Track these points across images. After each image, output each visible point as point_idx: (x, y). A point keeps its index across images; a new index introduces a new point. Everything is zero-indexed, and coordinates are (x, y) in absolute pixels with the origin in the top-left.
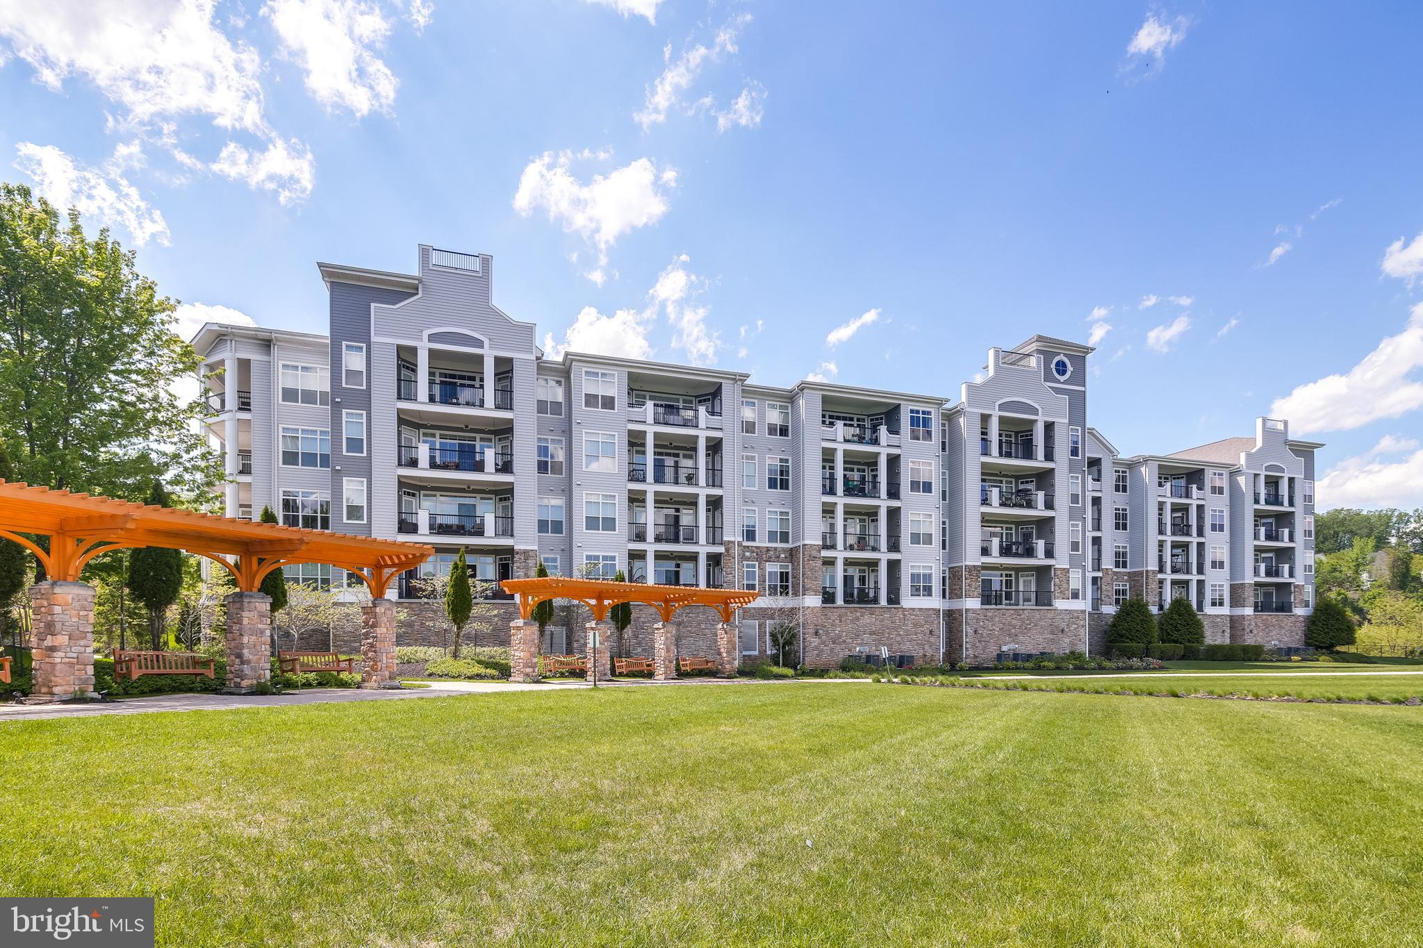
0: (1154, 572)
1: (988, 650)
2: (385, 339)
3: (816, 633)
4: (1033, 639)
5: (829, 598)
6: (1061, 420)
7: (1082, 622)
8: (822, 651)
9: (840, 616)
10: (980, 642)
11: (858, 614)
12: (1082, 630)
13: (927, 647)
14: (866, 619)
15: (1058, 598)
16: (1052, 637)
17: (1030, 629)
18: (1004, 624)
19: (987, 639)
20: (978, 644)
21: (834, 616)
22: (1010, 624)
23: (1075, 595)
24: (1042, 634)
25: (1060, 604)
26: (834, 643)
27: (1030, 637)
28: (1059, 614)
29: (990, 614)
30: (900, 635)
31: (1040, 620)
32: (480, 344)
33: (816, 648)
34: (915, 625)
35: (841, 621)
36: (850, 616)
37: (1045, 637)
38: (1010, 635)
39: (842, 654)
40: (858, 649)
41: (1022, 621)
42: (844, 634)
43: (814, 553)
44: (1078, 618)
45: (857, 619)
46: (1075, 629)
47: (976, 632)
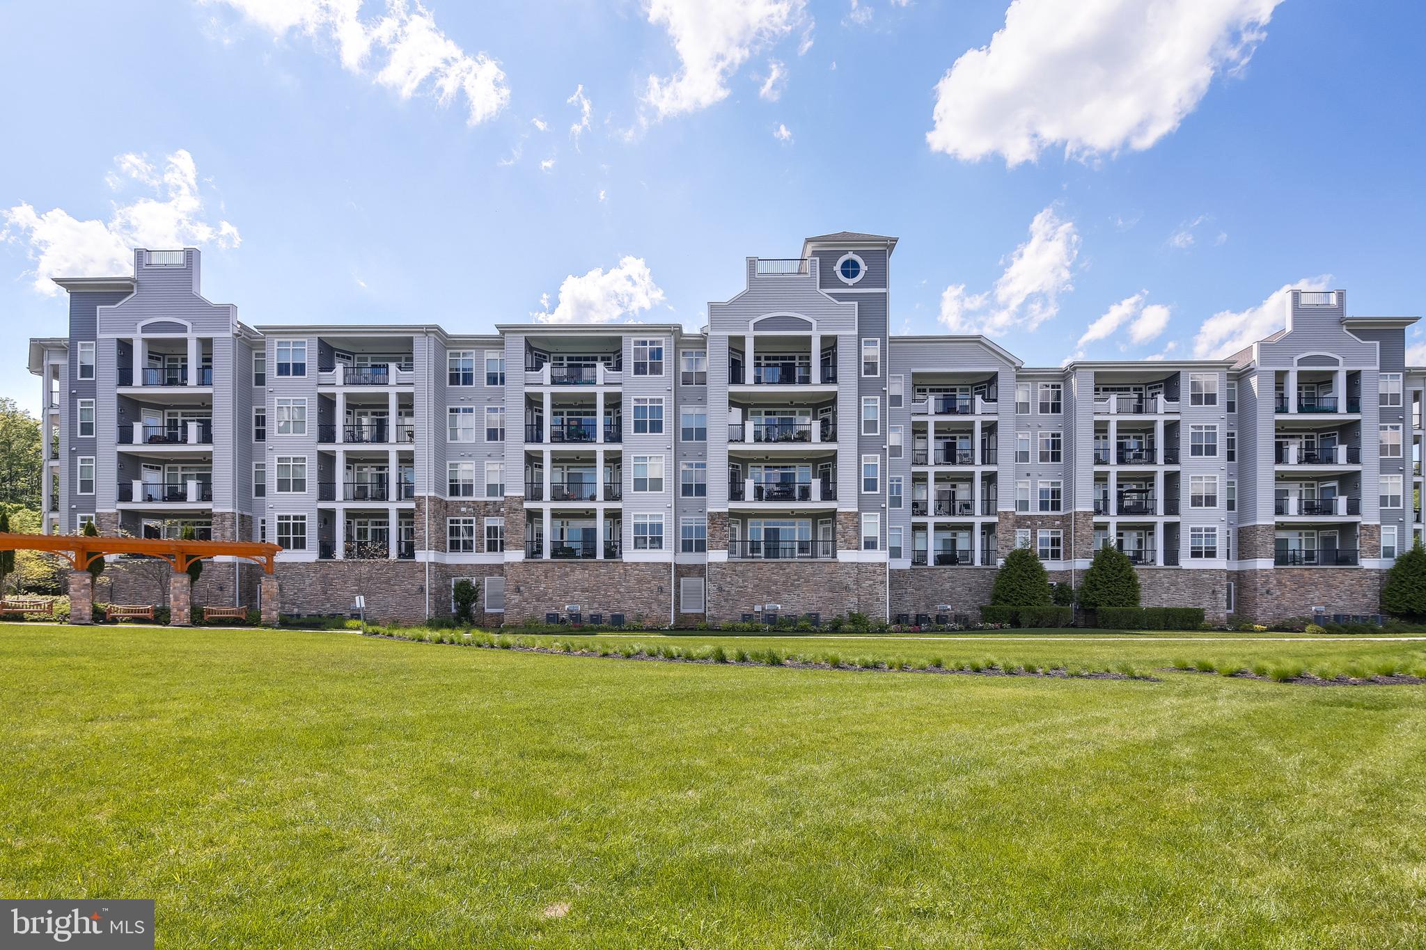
0: (1085, 514)
1: (736, 611)
2: (107, 336)
3: (518, 590)
4: (803, 598)
5: (535, 551)
6: (847, 333)
7: (880, 578)
8: (524, 608)
9: (546, 573)
10: (726, 600)
11: (568, 569)
12: (880, 588)
13: (654, 606)
14: (578, 574)
15: (842, 548)
16: (830, 595)
17: (799, 586)
18: (761, 580)
19: (736, 598)
20: (723, 603)
21: (539, 571)
22: (769, 580)
23: (870, 544)
24: (815, 591)
25: (844, 556)
26: (538, 600)
27: (798, 595)
28: (842, 568)
29: (740, 568)
30: (620, 593)
31: (813, 575)
32: (183, 329)
33: (517, 605)
34: (639, 581)
35: (546, 577)
36: (558, 572)
37: (821, 594)
38: (769, 594)
39: (544, 609)
40: (567, 607)
41: (788, 576)
42: (550, 591)
43: (515, 505)
44: (875, 572)
45: (567, 575)
46: (870, 586)
47: (720, 589)
